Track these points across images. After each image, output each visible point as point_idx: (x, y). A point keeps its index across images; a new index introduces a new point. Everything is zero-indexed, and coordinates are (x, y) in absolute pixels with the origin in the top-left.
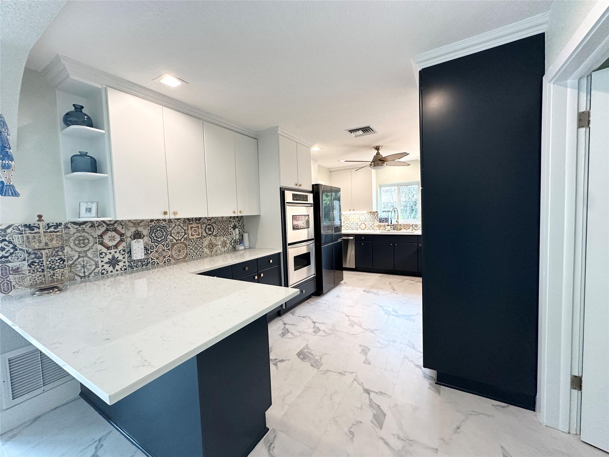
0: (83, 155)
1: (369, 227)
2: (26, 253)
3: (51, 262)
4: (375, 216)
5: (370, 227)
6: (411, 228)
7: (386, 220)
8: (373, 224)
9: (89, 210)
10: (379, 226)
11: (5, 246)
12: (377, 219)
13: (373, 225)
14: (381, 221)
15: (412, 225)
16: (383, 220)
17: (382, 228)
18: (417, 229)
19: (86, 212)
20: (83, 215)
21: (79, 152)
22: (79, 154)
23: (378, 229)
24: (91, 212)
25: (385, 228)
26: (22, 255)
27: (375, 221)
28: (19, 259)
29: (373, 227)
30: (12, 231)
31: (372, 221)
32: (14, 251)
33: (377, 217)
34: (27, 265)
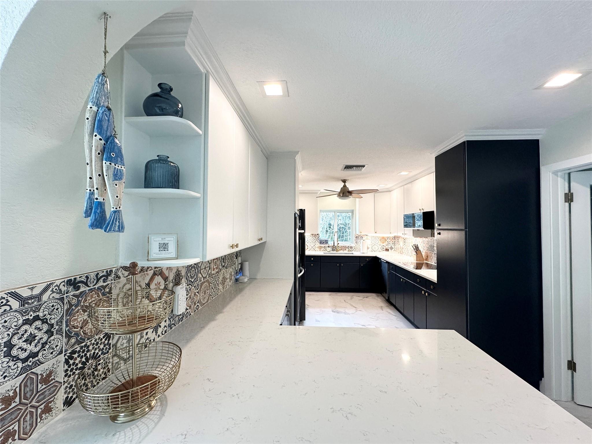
0: (162, 160)
1: (310, 248)
2: (64, 337)
3: (94, 347)
4: (317, 238)
5: (312, 248)
6: (347, 249)
7: (326, 242)
8: (314, 245)
9: (164, 247)
10: (320, 247)
11: (36, 331)
12: (318, 240)
13: (314, 247)
14: (321, 242)
15: (348, 247)
16: (323, 241)
17: (322, 249)
18: (352, 250)
19: (160, 251)
20: (154, 255)
21: (158, 156)
22: (157, 158)
23: (318, 250)
24: (168, 250)
25: (325, 249)
26: (59, 344)
27: (316, 242)
28: (54, 353)
29: (314, 248)
30: (49, 297)
31: (313, 242)
32: (49, 337)
33: (318, 239)
34: (64, 360)
